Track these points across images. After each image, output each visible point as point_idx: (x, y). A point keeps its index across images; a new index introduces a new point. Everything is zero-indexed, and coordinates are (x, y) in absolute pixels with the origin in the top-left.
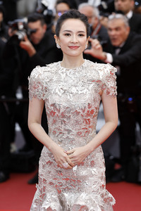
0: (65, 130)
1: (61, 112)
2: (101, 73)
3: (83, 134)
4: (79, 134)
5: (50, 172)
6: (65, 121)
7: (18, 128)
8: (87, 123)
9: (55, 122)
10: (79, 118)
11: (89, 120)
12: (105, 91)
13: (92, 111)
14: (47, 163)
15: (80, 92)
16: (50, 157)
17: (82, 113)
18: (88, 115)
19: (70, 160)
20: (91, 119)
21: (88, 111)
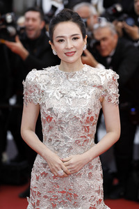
0: (62, 137)
1: (59, 117)
2: (103, 79)
3: (81, 143)
4: (77, 142)
5: (44, 184)
6: (62, 128)
7: (10, 137)
8: (86, 130)
9: (51, 128)
10: (78, 124)
11: (88, 127)
12: (106, 98)
13: (92, 118)
14: (42, 174)
15: (79, 97)
16: (45, 167)
17: (81, 119)
18: (87, 122)
19: (66, 168)
20: (90, 127)
21: (88, 118)
